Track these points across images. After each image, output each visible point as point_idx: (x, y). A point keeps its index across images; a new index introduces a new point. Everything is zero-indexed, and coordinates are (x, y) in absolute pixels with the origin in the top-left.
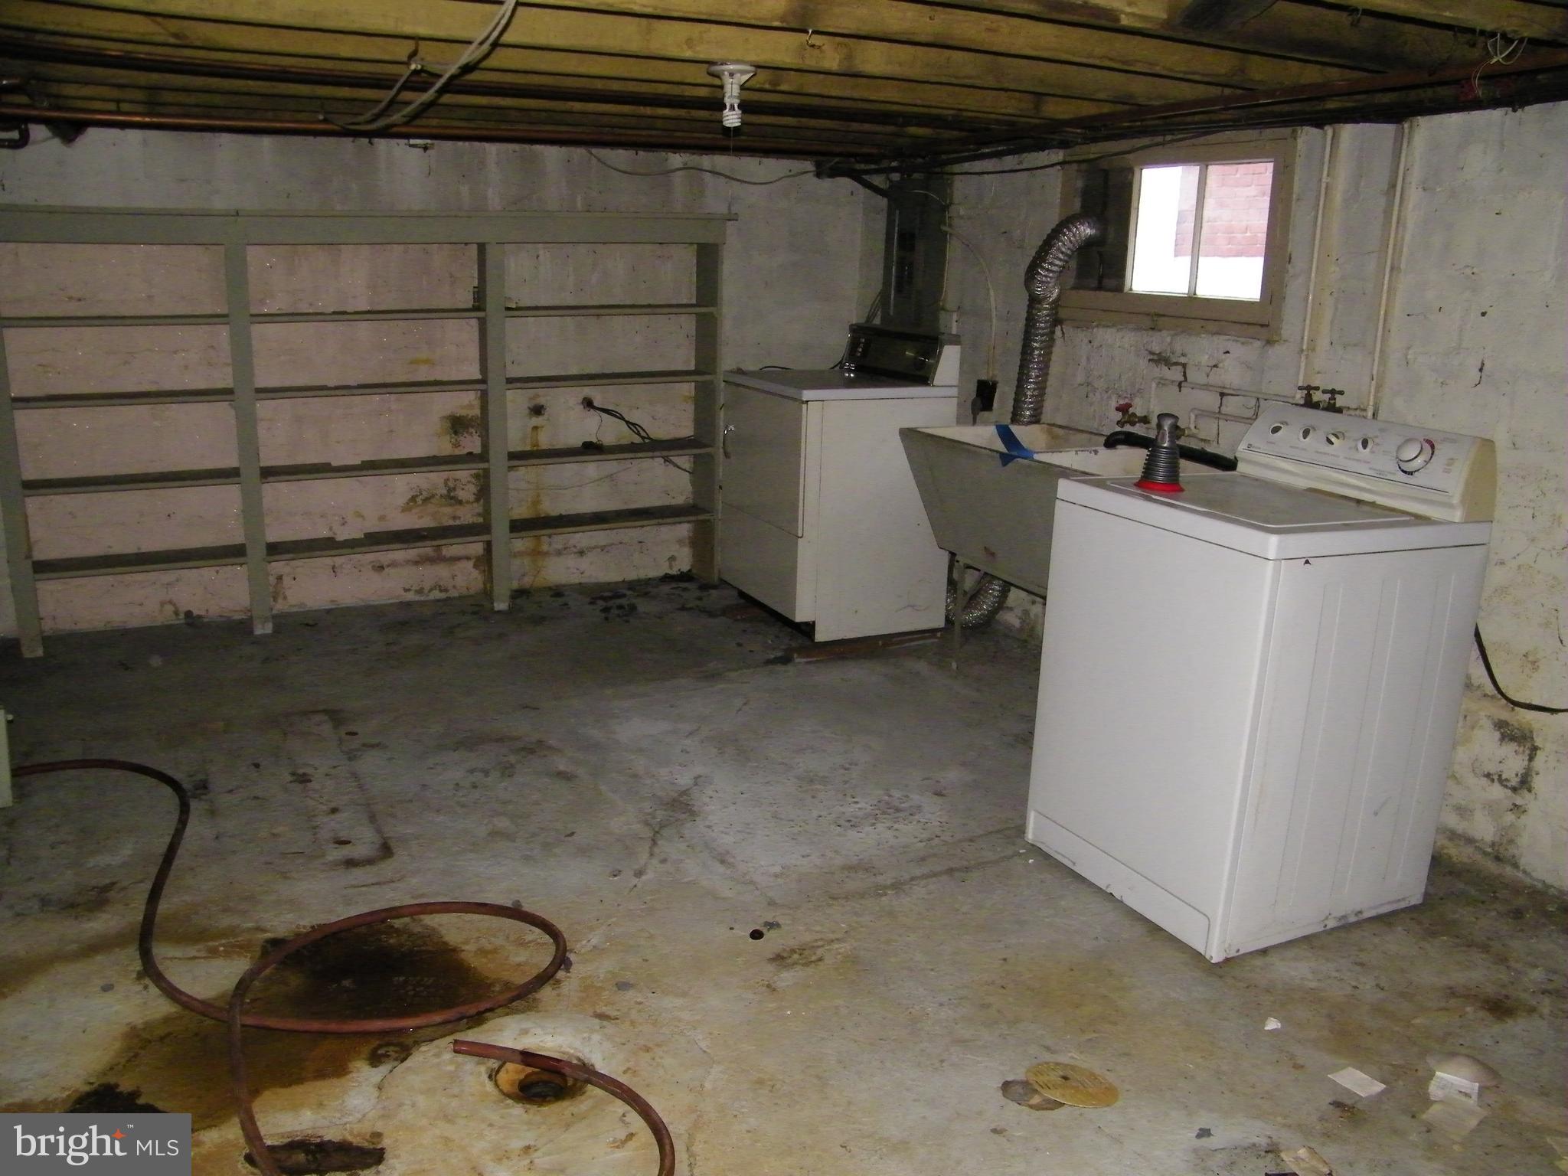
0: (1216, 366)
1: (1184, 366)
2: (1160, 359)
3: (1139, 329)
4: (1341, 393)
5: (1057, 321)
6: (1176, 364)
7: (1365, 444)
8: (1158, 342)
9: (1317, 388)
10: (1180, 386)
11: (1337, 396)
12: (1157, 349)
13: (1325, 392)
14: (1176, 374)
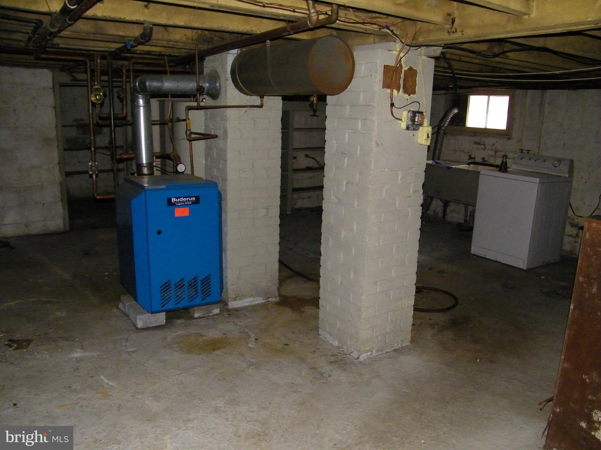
0: (494, 145)
1: (485, 145)
2: (477, 143)
3: (470, 136)
4: (530, 151)
5: (445, 134)
6: (482, 144)
7: (545, 161)
8: (476, 139)
9: (524, 150)
10: (484, 150)
11: (529, 151)
12: (476, 141)
13: (526, 150)
14: (482, 147)
